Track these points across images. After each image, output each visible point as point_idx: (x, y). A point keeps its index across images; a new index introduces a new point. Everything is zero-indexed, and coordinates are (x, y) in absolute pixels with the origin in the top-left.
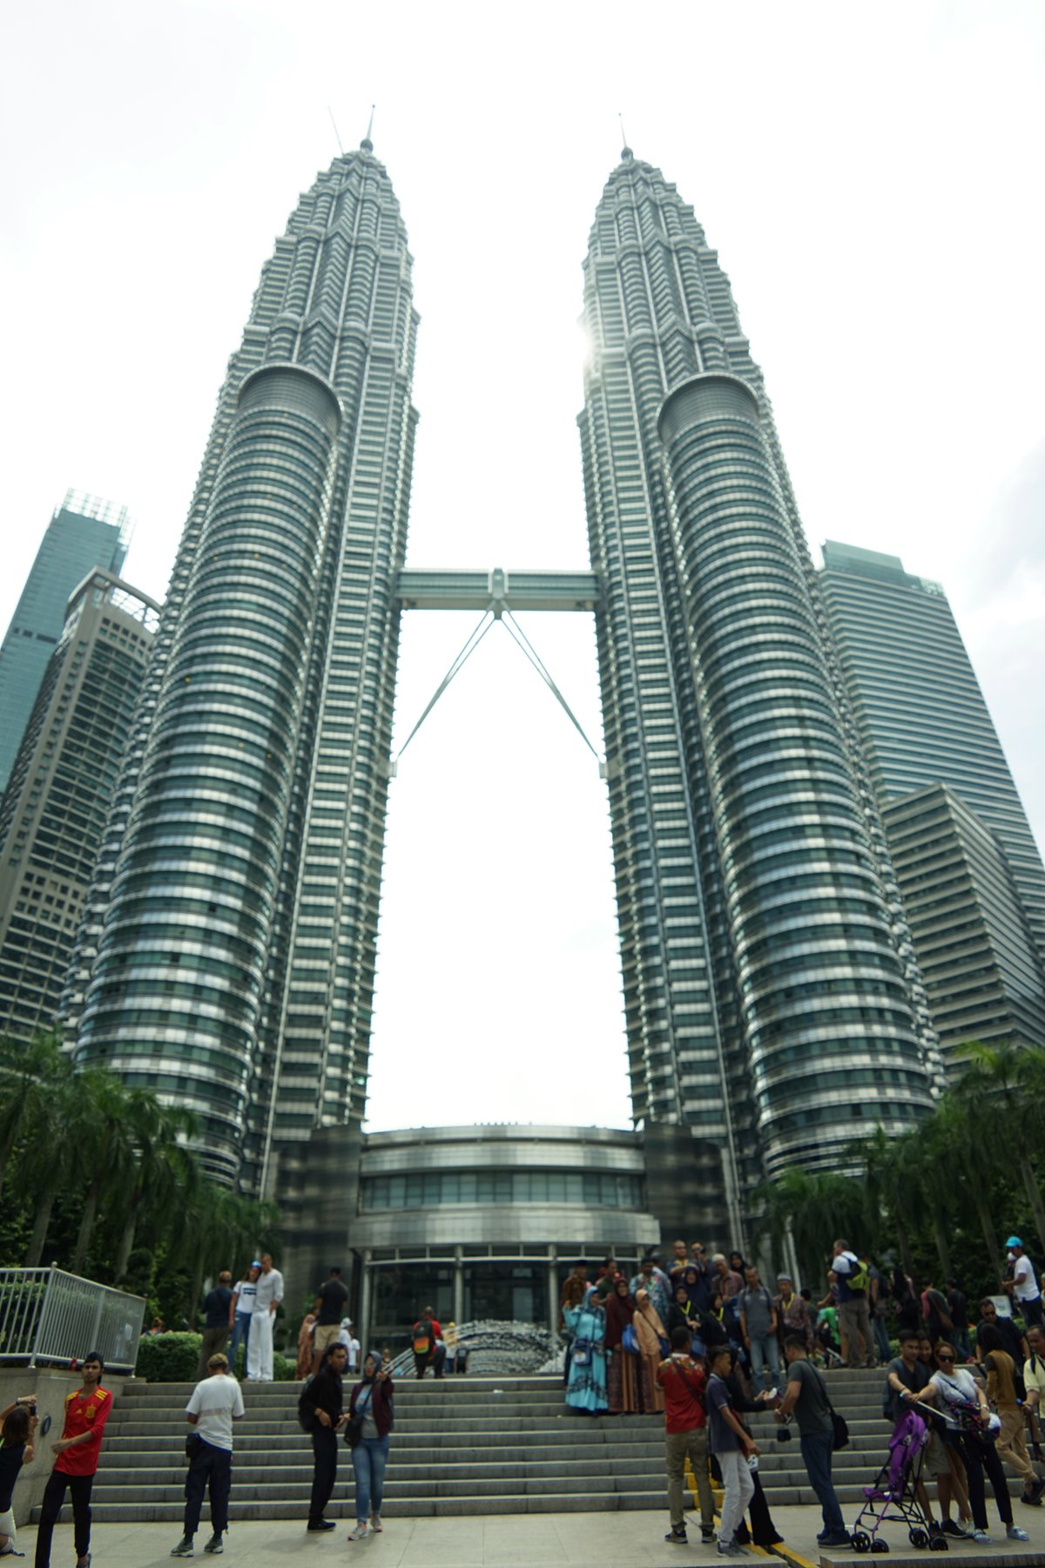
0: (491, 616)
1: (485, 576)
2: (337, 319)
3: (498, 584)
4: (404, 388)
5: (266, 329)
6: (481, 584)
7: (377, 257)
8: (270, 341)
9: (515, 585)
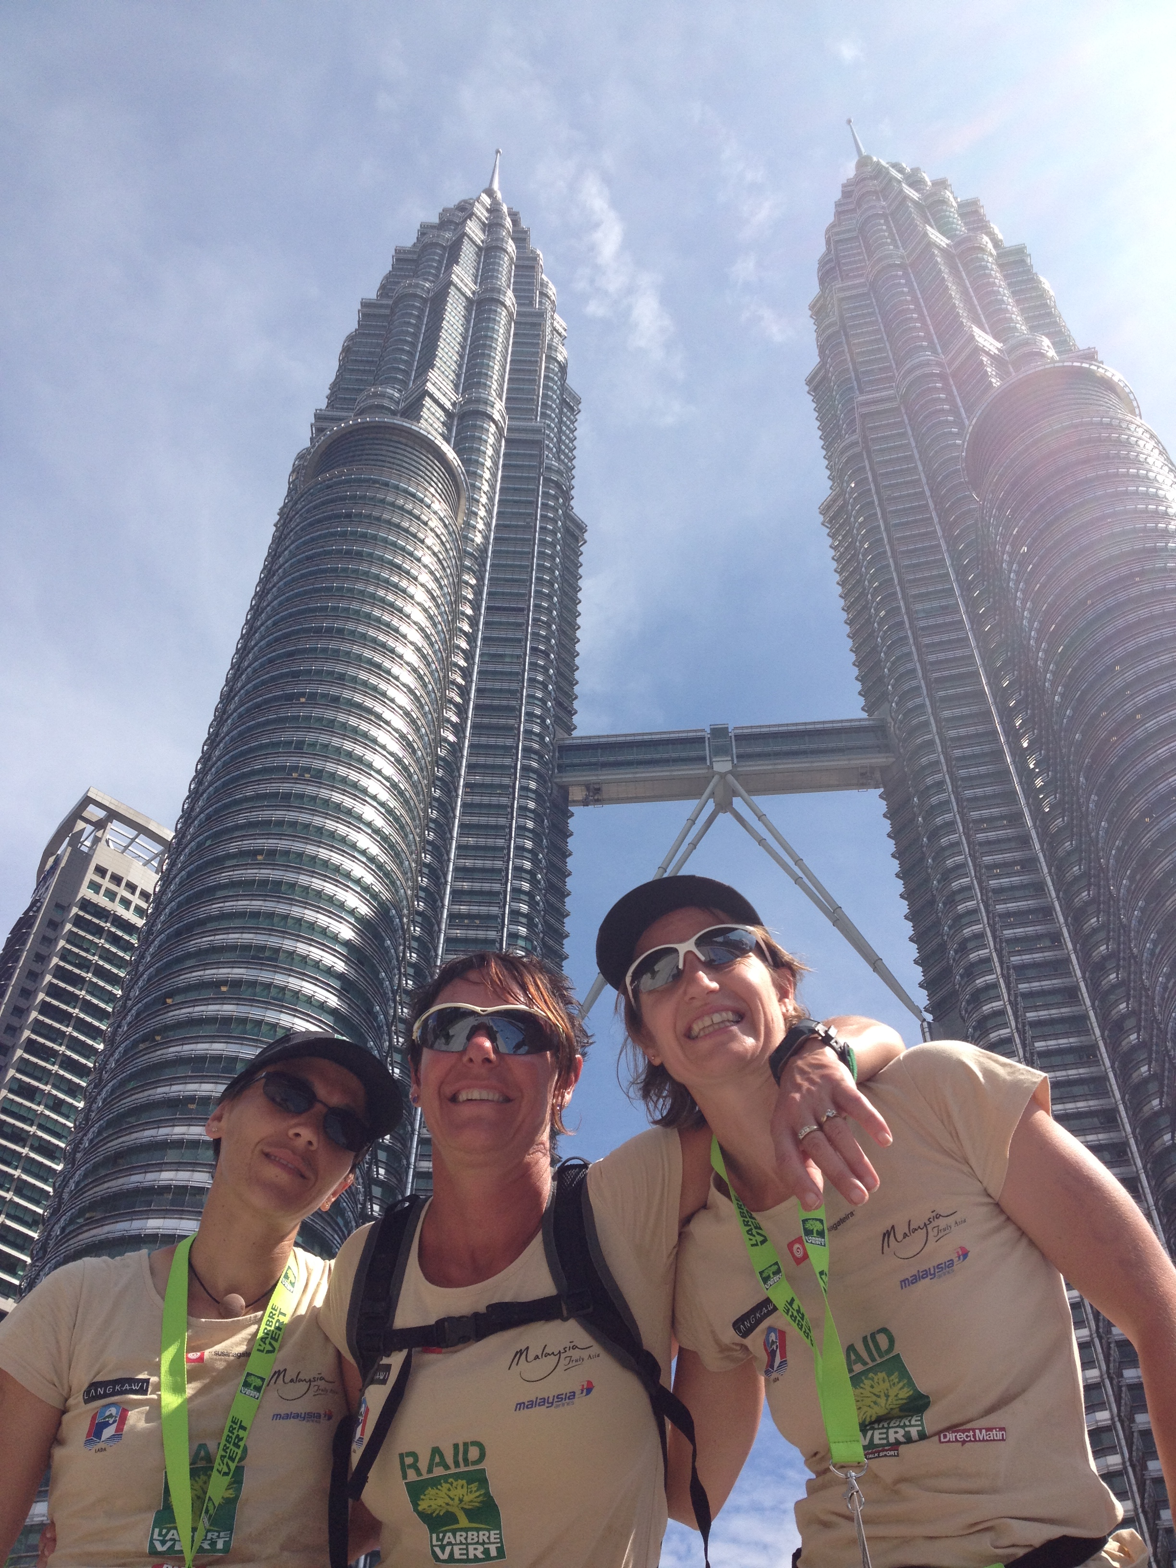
0: (710, 806)
1: (701, 740)
2: (456, 394)
3: (721, 750)
4: (558, 485)
6: (693, 754)
7: (510, 313)
9: (749, 750)
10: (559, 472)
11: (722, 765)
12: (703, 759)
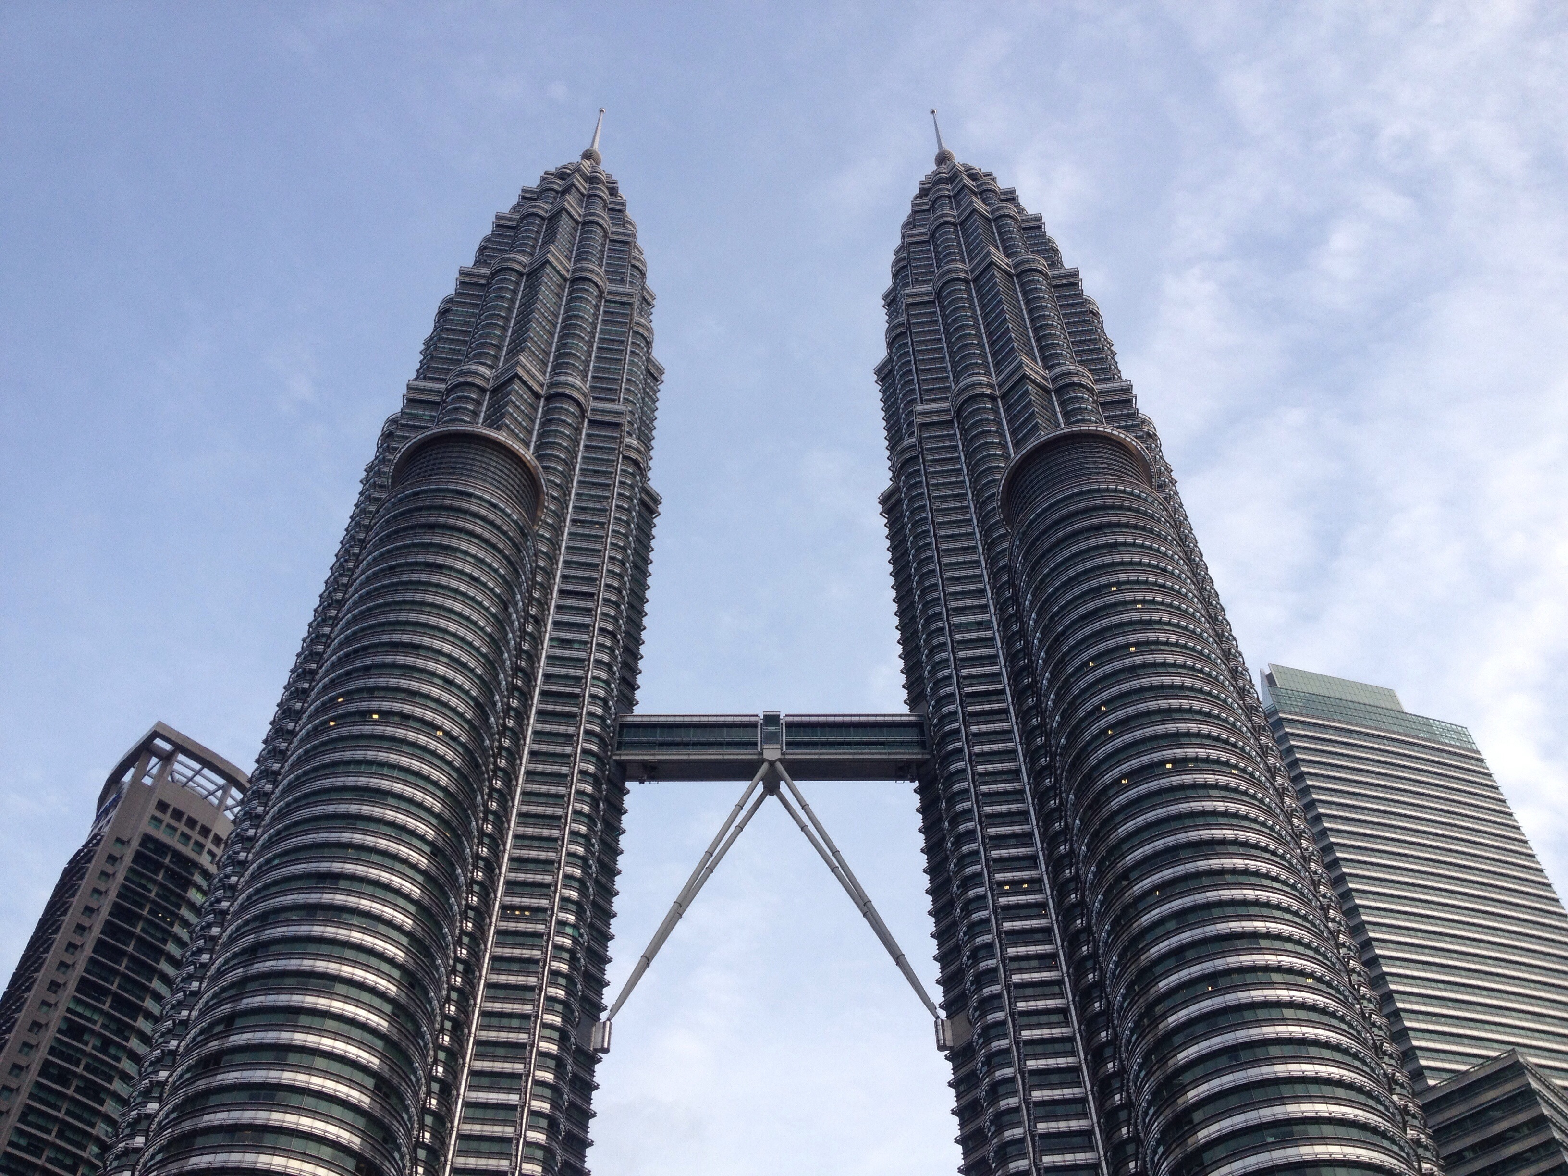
0: (760, 788)
1: (754, 725)
2: (544, 374)
3: (771, 738)
4: (636, 463)
5: (442, 386)
6: (746, 739)
7: (601, 292)
8: (444, 401)
9: (798, 739)
10: (637, 450)
11: (772, 753)
12: (756, 744)
